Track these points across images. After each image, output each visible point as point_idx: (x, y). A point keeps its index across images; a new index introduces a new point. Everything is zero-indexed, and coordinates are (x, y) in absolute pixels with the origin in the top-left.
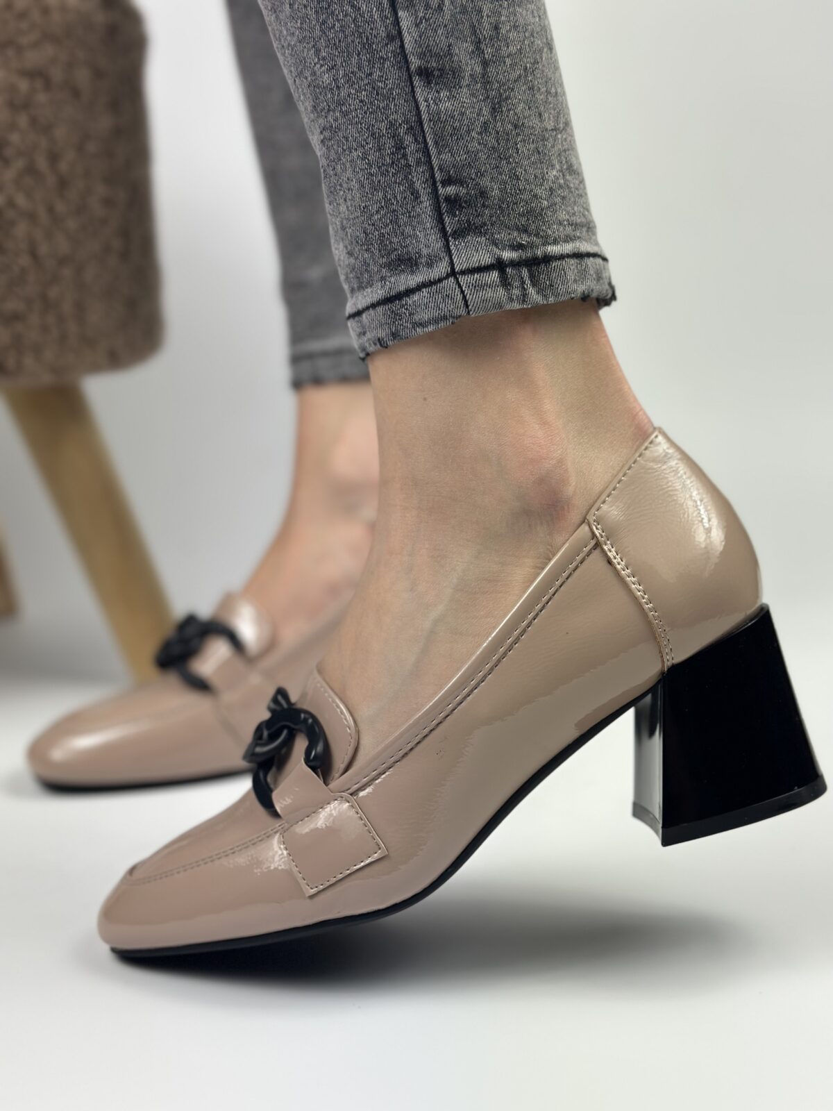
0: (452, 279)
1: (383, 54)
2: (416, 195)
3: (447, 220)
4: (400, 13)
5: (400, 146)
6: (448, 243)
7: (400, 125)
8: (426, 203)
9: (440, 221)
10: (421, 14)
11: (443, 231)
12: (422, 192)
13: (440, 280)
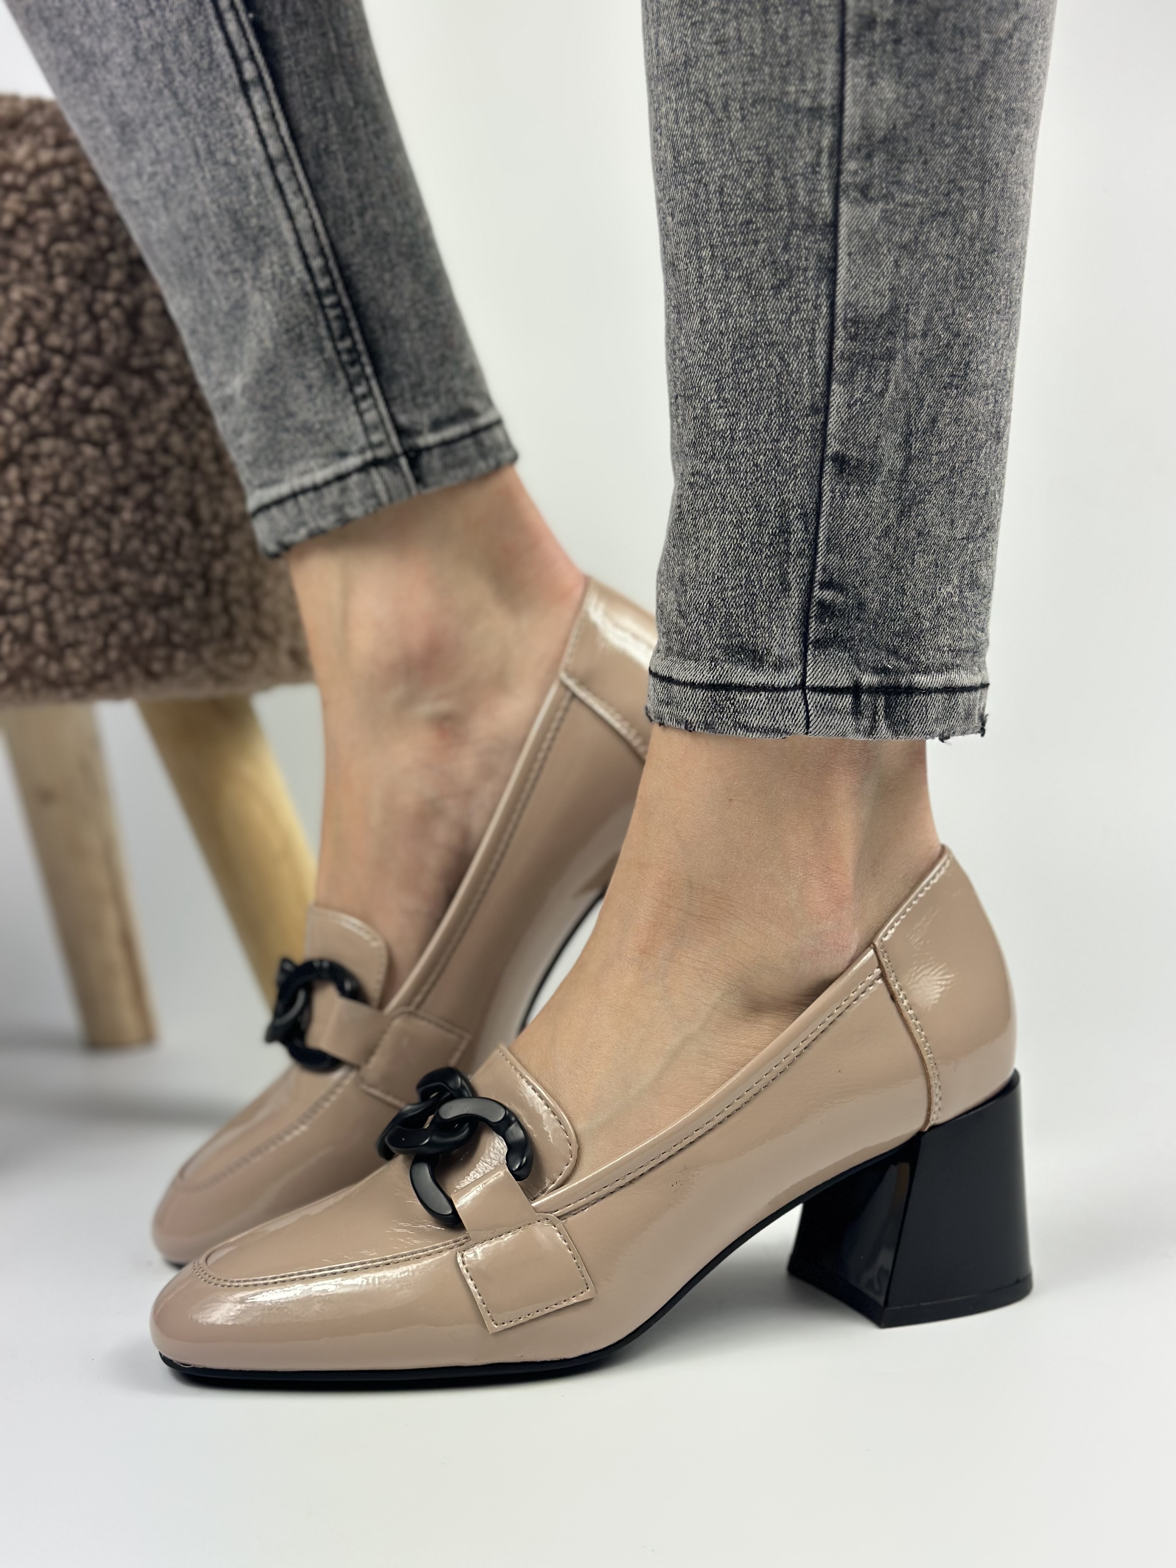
0: (799, 693)
1: (800, 424)
2: (786, 588)
3: (813, 625)
4: (834, 386)
5: (784, 530)
6: (806, 651)
7: (793, 507)
8: (795, 599)
9: (805, 624)
10: (858, 395)
11: (805, 636)
12: (793, 585)
13: (785, 689)
